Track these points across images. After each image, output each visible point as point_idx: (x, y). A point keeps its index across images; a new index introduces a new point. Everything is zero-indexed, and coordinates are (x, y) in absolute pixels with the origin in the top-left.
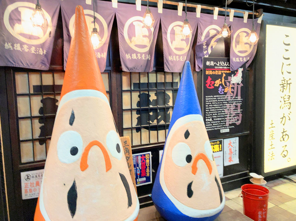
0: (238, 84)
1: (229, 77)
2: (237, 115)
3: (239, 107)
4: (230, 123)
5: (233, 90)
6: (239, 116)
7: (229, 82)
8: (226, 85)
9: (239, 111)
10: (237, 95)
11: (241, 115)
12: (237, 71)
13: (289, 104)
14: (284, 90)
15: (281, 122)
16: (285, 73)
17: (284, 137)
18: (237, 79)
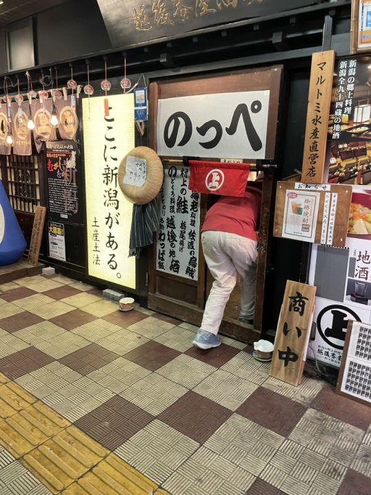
0: (73, 169)
1: (64, 161)
2: (74, 203)
3: (75, 195)
4: (68, 210)
5: (68, 175)
7: (65, 166)
8: (62, 169)
9: (75, 199)
10: (72, 182)
11: (77, 204)
12: (71, 155)
13: (116, 202)
14: (109, 182)
15: (107, 223)
16: (109, 159)
17: (111, 243)
18: (71, 164)
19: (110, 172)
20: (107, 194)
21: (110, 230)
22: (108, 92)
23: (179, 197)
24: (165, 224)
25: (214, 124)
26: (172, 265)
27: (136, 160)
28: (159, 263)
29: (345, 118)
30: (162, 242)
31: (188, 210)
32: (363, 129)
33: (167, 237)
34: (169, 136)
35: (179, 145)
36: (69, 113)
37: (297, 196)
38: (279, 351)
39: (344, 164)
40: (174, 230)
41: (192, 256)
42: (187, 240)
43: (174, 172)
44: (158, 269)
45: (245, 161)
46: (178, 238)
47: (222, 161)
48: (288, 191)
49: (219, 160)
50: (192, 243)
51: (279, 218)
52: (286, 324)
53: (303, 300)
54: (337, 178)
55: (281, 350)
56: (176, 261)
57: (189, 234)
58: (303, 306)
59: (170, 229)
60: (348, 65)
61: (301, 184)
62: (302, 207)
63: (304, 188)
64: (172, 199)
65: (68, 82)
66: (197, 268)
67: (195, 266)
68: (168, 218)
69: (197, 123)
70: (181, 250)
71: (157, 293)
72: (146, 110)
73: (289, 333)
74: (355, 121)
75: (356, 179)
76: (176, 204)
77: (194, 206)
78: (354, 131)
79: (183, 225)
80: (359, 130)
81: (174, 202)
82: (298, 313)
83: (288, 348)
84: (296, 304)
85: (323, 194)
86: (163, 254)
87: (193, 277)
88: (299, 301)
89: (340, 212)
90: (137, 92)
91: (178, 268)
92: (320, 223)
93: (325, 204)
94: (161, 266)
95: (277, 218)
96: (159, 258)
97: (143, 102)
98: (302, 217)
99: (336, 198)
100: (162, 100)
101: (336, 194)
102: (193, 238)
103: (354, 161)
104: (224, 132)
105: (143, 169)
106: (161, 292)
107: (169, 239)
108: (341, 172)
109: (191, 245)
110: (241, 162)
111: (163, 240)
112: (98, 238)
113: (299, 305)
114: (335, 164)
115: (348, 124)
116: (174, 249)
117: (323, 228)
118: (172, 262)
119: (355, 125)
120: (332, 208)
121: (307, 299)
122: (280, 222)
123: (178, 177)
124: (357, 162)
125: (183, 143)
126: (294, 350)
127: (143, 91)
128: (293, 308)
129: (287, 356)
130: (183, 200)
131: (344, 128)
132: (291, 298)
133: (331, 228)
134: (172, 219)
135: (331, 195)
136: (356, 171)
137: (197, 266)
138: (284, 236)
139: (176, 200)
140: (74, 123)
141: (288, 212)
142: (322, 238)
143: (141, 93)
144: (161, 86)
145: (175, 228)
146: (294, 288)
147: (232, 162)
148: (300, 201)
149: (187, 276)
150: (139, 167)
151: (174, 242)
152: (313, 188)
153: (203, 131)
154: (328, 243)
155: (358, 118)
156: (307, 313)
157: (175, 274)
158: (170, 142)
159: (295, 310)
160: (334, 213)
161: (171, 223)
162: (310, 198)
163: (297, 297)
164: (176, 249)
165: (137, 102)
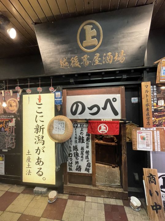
0: (13, 127)
1: (7, 123)
2: (13, 143)
3: (14, 139)
4: (8, 147)
5: (10, 130)
6: (13, 144)
7: (8, 126)
8: (6, 127)
9: (14, 141)
10: (12, 132)
11: (15, 143)
12: (12, 120)
13: (43, 141)
14: (38, 132)
15: (36, 152)
16: (38, 121)
17: (39, 162)
18: (12, 124)
19: (39, 127)
20: (37, 138)
21: (39, 156)
22: (40, 92)
23: (79, 136)
24: (72, 149)
25: (96, 106)
26: (77, 168)
27: (58, 122)
28: (69, 168)
29: (155, 104)
30: (70, 158)
31: (85, 142)
32: (162, 108)
33: (73, 155)
34: (73, 111)
35: (79, 114)
36: (14, 101)
37: (142, 133)
38: (151, 206)
39: (157, 120)
40: (77, 151)
41: (88, 163)
42: (85, 155)
43: (76, 125)
44: (68, 171)
45: (113, 120)
46: (80, 155)
47: (102, 120)
48: (138, 131)
49: (100, 120)
50: (87, 156)
51: (135, 142)
52: (150, 190)
53: (154, 177)
54: (156, 125)
55: (152, 205)
56: (79, 166)
57: (86, 152)
58: (155, 180)
59: (75, 151)
60: (153, 87)
61: (143, 128)
62: (145, 137)
63: (145, 129)
64: (75, 137)
65: (16, 88)
66: (91, 168)
67: (90, 167)
68: (74, 146)
69: (87, 105)
70: (82, 160)
71: (68, 183)
72: (61, 100)
73: (153, 194)
74: (159, 105)
75: (163, 125)
76: (78, 139)
77: (88, 139)
78: (159, 109)
79: (82, 148)
80: (161, 108)
81: (77, 139)
82: (153, 184)
83: (155, 203)
84: (151, 180)
85: (153, 131)
86: (71, 163)
87: (89, 172)
88: (152, 178)
89: (161, 138)
90: (56, 93)
91: (80, 169)
92: (154, 143)
93: (155, 135)
94: (70, 169)
95: (134, 142)
96: (69, 165)
97: (60, 97)
98: (145, 141)
99: (159, 133)
100: (69, 97)
101: (159, 131)
102: (88, 154)
103: (161, 119)
104: (101, 109)
105: (63, 126)
106: (70, 182)
107: (75, 156)
108: (157, 123)
109: (87, 157)
110: (111, 120)
111: (71, 157)
112: (30, 161)
113: (153, 180)
114: (154, 120)
115: (156, 106)
116: (78, 161)
117: (155, 145)
118: (77, 167)
119: (159, 107)
120: (158, 136)
121: (155, 176)
122: (135, 144)
123: (79, 127)
124: (162, 119)
125: (81, 113)
126: (158, 203)
127: (60, 93)
128: (150, 182)
129: (156, 207)
130: (81, 137)
131: (155, 108)
132: (148, 177)
133: (159, 144)
134: (76, 146)
135: (157, 132)
136: (162, 122)
137: (91, 167)
138: (138, 149)
139: (78, 138)
140: (16, 106)
141: (139, 139)
142: (156, 149)
143: (58, 94)
144: (68, 91)
145: (78, 150)
146: (147, 171)
147: (107, 120)
148: (144, 134)
149: (86, 172)
150: (60, 125)
151: (78, 157)
152: (148, 129)
153: (91, 109)
154: (159, 150)
155: (160, 104)
156: (157, 182)
157: (79, 172)
158: (74, 113)
159: (152, 183)
160: (159, 138)
161: (76, 148)
162: (148, 133)
163: (151, 176)
164: (79, 161)
165: (56, 97)
